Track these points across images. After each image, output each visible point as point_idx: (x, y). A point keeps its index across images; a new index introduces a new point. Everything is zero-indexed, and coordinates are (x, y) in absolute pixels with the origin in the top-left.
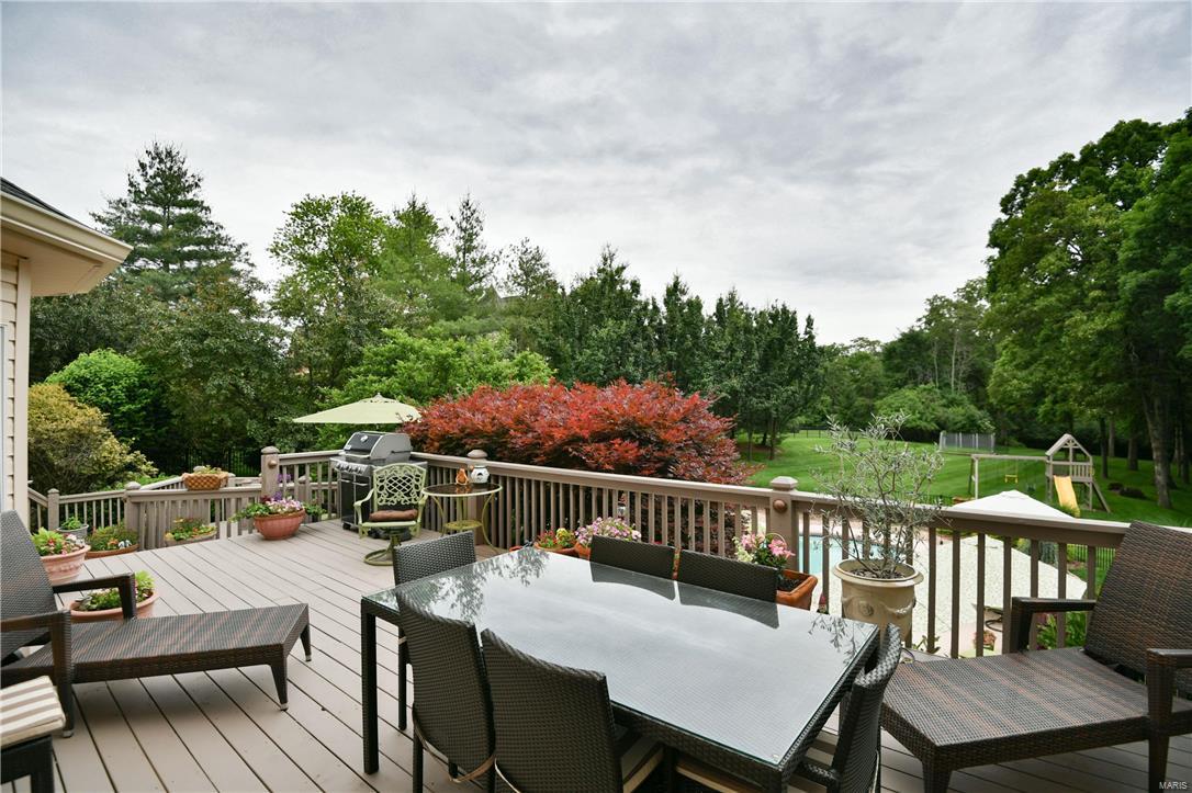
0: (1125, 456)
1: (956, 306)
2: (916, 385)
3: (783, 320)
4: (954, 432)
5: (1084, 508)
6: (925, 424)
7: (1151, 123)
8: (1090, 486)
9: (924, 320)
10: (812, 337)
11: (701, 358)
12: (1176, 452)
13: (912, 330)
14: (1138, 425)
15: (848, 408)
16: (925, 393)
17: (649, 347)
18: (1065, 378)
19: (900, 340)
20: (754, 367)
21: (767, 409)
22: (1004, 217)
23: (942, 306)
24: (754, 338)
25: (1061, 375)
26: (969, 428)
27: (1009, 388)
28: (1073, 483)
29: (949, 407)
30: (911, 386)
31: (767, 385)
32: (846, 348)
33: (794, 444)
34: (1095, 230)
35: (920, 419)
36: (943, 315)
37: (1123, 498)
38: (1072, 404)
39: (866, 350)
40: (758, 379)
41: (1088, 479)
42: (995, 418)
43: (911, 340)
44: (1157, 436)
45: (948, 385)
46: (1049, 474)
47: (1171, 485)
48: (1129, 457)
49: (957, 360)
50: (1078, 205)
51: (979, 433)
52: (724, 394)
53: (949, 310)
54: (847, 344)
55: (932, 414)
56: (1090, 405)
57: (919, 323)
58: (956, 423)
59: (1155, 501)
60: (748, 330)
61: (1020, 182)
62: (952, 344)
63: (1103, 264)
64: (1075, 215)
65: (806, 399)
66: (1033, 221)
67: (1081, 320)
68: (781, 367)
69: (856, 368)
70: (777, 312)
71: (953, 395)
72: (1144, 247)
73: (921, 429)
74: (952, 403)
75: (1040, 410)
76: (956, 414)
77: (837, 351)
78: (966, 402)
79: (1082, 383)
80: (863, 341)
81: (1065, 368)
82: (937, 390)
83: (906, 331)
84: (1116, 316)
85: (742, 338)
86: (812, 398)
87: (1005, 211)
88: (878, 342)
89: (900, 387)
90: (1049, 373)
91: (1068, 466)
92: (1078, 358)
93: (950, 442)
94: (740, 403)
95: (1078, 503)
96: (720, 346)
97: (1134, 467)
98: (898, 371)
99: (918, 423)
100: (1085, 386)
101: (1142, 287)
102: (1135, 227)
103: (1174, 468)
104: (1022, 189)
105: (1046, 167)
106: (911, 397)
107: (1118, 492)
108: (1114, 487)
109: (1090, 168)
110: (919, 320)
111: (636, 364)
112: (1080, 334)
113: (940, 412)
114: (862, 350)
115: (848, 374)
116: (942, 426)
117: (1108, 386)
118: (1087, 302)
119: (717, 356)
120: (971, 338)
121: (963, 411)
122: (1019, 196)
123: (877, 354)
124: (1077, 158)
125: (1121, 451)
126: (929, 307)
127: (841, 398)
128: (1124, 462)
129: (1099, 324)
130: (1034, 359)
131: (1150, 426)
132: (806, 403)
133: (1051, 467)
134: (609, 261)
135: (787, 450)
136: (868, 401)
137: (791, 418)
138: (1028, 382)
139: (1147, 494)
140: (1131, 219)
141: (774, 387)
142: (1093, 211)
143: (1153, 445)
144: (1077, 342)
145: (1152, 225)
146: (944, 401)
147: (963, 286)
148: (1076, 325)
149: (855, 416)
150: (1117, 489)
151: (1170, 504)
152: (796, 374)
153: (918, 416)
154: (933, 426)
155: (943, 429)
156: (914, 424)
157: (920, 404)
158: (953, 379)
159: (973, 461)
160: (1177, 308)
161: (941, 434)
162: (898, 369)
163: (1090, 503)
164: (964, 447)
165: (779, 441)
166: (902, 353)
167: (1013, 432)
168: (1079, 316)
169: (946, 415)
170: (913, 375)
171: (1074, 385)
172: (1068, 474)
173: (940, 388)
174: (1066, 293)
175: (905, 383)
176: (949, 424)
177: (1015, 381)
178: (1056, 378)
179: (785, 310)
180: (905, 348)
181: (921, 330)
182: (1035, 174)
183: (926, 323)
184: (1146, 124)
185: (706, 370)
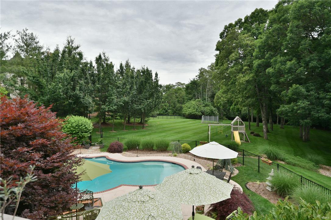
0: (256, 122)
1: (208, 72)
2: (195, 99)
3: (147, 73)
4: (207, 115)
5: (242, 141)
6: (197, 113)
7: (265, 10)
8: (244, 134)
9: (198, 76)
10: (157, 81)
11: (112, 88)
12: (270, 120)
13: (194, 80)
14: (259, 112)
15: (174, 108)
16: (198, 102)
17: (87, 83)
18: (237, 97)
19: (191, 83)
20: (134, 92)
21: (140, 109)
22: (221, 40)
23: (203, 72)
24: (134, 80)
25: (236, 96)
26: (211, 114)
27: (220, 100)
28: (239, 133)
29: (205, 107)
30: (194, 99)
31: (140, 99)
32: (174, 86)
33: (153, 122)
34: (247, 45)
35: (196, 111)
36: (204, 75)
37: (254, 137)
38: (239, 106)
39: (180, 87)
40: (137, 97)
41: (243, 132)
42: (219, 111)
43: (194, 83)
44: (264, 116)
45: (205, 99)
46: (232, 130)
47: (268, 131)
48: (257, 122)
49: (208, 91)
50: (243, 37)
51: (214, 115)
52: (121, 103)
53: (206, 73)
54: (174, 84)
55: (200, 109)
56: (244, 106)
57: (196, 78)
58: (207, 112)
59: (263, 137)
60: (132, 77)
61: (226, 28)
62: (206, 85)
63: (248, 57)
64: (241, 40)
65: (155, 105)
66: (229, 41)
67: (241, 76)
68: (145, 92)
69: (177, 93)
70: (145, 70)
71: (207, 103)
72: (261, 52)
73: (196, 115)
74: (206, 105)
75: (231, 108)
76: (207, 109)
77: (171, 87)
78: (210, 105)
79: (242, 98)
80: (179, 84)
81: (237, 93)
82: (202, 101)
83: (192, 80)
84: (251, 75)
85: (130, 80)
86: (157, 104)
87: (221, 38)
88: (184, 84)
89: (190, 100)
90: (233, 95)
91: (238, 127)
92: (241, 90)
93: (205, 119)
94: (130, 106)
95: (240, 140)
96: (119, 83)
97: (258, 125)
98: (190, 94)
99: (196, 112)
100: (242, 99)
101: (259, 65)
102: (258, 44)
103: (269, 125)
104: (226, 30)
105: (234, 23)
106: (194, 103)
107: (253, 135)
108: (252, 133)
109: (246, 24)
110: (197, 76)
111: (80, 90)
112: (241, 81)
113: (203, 109)
114: (179, 87)
115: (174, 95)
116: (203, 113)
117: (249, 100)
118: (243, 70)
119: (118, 87)
120: (212, 83)
121: (209, 108)
122: (225, 33)
123: (184, 88)
124: (243, 21)
125: (255, 120)
126: (200, 72)
127: (172, 104)
128: (255, 124)
129: (247, 78)
130: (228, 90)
131: (262, 113)
132: (155, 106)
133: (233, 128)
134: (71, 44)
135: (150, 124)
136: (180, 105)
137: (150, 112)
138: (226, 98)
139: (261, 135)
140: (258, 42)
141: (143, 100)
142: (247, 39)
143: (263, 119)
144: (240, 84)
145: (263, 44)
146: (204, 105)
147: (210, 65)
148: (240, 78)
149: (176, 110)
150: (253, 134)
151: (267, 138)
152: (151, 95)
153: (196, 110)
154: (200, 114)
155: (203, 114)
156: (194, 113)
157: (196, 106)
158: (207, 97)
159: (209, 126)
160: (270, 73)
161: (202, 116)
162: (190, 93)
163: (244, 139)
164: (209, 120)
165: (146, 121)
166: (191, 88)
167: (225, 115)
168: (241, 75)
169: (204, 110)
170: (194, 96)
171: (239, 99)
172: (238, 130)
173: (203, 100)
174: (237, 67)
175: (192, 98)
176: (205, 113)
177: (222, 98)
178: (234, 97)
179: (147, 70)
180: (192, 86)
181: (197, 80)
182: (231, 25)
183: (199, 77)
184: (264, 10)
185: (114, 93)
